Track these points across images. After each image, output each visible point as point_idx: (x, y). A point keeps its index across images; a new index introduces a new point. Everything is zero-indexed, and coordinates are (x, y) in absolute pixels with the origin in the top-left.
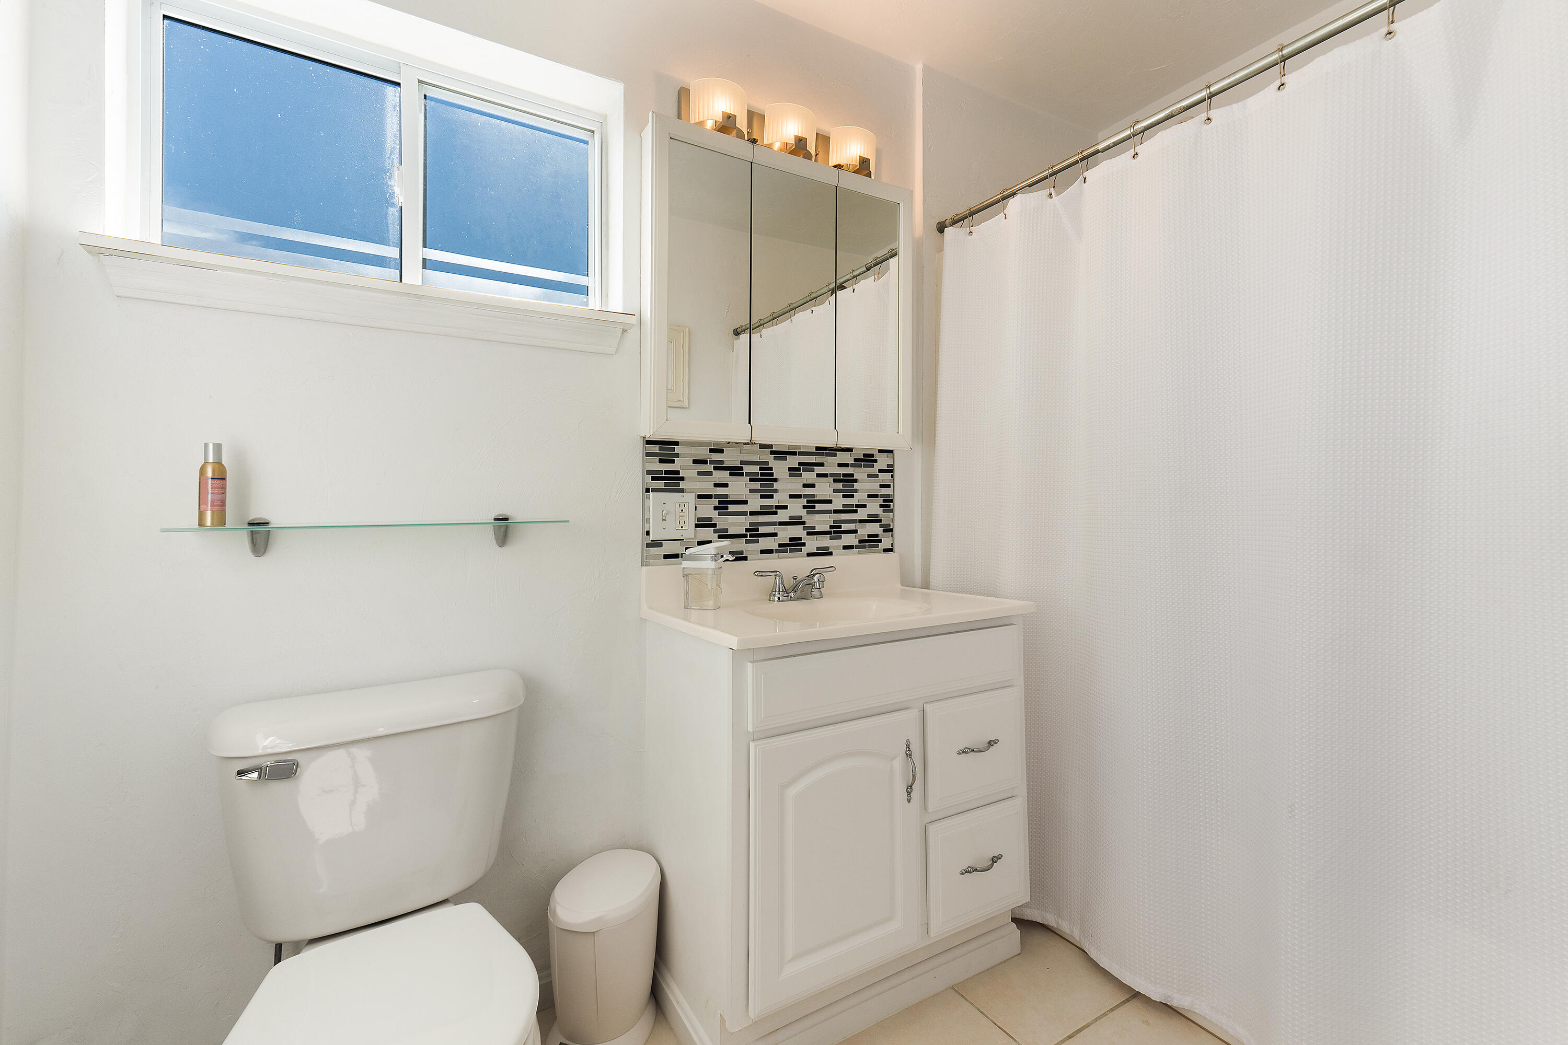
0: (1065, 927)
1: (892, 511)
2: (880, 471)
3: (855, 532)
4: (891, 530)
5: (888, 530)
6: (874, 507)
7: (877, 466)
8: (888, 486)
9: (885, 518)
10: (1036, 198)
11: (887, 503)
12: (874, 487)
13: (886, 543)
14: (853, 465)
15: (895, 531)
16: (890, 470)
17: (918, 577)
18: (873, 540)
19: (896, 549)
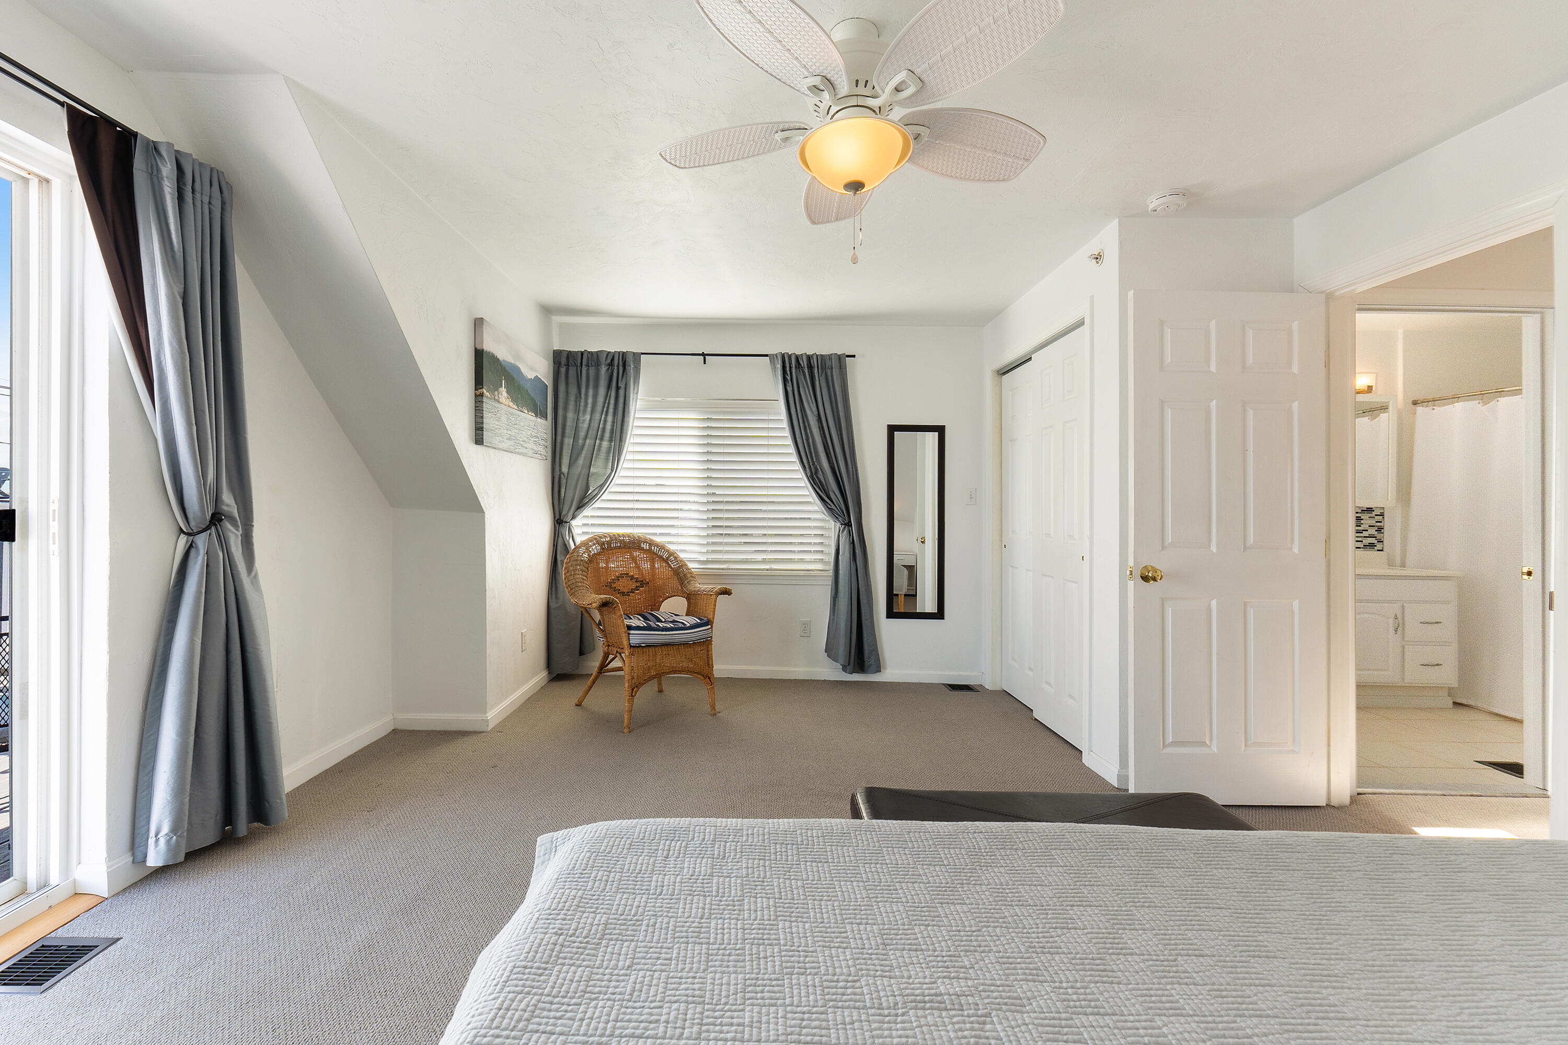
0: (1479, 704)
1: (1383, 533)
2: (1376, 515)
3: (1362, 541)
4: (1382, 542)
5: (1380, 541)
6: (1372, 531)
7: (1374, 513)
8: (1381, 522)
9: (1379, 536)
10: (1474, 404)
11: (1380, 530)
12: (1373, 522)
13: (1379, 546)
14: (1360, 513)
15: (1385, 542)
16: (1382, 515)
17: (1398, 560)
18: (1372, 546)
19: (1385, 549)
